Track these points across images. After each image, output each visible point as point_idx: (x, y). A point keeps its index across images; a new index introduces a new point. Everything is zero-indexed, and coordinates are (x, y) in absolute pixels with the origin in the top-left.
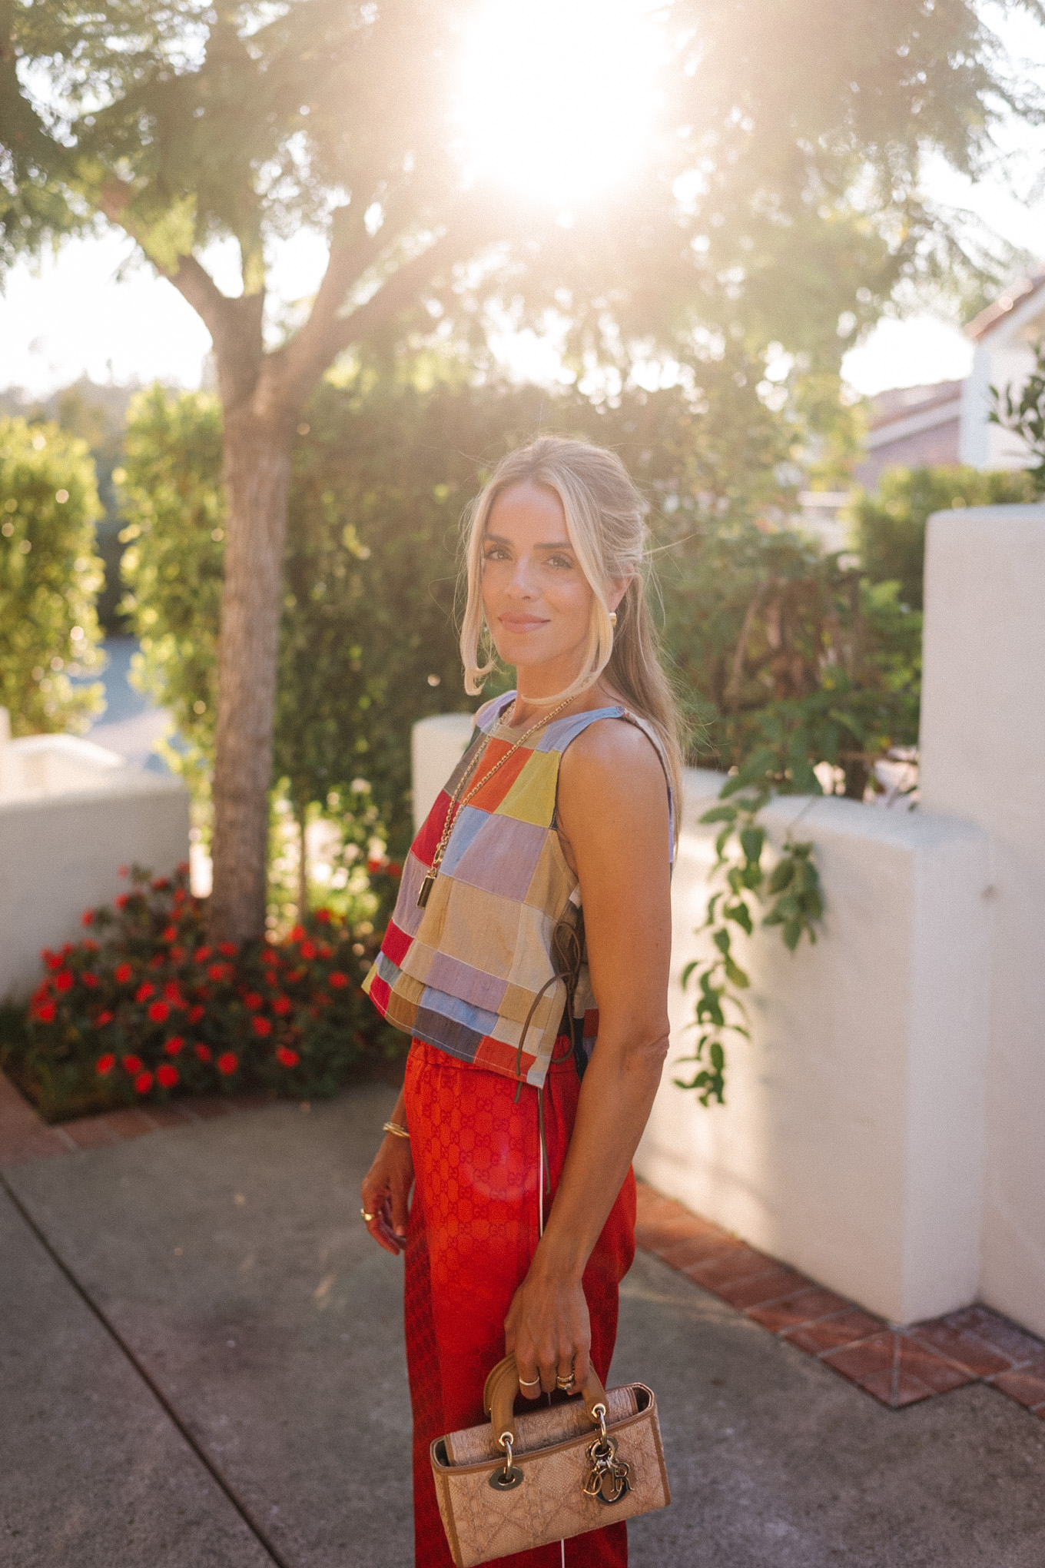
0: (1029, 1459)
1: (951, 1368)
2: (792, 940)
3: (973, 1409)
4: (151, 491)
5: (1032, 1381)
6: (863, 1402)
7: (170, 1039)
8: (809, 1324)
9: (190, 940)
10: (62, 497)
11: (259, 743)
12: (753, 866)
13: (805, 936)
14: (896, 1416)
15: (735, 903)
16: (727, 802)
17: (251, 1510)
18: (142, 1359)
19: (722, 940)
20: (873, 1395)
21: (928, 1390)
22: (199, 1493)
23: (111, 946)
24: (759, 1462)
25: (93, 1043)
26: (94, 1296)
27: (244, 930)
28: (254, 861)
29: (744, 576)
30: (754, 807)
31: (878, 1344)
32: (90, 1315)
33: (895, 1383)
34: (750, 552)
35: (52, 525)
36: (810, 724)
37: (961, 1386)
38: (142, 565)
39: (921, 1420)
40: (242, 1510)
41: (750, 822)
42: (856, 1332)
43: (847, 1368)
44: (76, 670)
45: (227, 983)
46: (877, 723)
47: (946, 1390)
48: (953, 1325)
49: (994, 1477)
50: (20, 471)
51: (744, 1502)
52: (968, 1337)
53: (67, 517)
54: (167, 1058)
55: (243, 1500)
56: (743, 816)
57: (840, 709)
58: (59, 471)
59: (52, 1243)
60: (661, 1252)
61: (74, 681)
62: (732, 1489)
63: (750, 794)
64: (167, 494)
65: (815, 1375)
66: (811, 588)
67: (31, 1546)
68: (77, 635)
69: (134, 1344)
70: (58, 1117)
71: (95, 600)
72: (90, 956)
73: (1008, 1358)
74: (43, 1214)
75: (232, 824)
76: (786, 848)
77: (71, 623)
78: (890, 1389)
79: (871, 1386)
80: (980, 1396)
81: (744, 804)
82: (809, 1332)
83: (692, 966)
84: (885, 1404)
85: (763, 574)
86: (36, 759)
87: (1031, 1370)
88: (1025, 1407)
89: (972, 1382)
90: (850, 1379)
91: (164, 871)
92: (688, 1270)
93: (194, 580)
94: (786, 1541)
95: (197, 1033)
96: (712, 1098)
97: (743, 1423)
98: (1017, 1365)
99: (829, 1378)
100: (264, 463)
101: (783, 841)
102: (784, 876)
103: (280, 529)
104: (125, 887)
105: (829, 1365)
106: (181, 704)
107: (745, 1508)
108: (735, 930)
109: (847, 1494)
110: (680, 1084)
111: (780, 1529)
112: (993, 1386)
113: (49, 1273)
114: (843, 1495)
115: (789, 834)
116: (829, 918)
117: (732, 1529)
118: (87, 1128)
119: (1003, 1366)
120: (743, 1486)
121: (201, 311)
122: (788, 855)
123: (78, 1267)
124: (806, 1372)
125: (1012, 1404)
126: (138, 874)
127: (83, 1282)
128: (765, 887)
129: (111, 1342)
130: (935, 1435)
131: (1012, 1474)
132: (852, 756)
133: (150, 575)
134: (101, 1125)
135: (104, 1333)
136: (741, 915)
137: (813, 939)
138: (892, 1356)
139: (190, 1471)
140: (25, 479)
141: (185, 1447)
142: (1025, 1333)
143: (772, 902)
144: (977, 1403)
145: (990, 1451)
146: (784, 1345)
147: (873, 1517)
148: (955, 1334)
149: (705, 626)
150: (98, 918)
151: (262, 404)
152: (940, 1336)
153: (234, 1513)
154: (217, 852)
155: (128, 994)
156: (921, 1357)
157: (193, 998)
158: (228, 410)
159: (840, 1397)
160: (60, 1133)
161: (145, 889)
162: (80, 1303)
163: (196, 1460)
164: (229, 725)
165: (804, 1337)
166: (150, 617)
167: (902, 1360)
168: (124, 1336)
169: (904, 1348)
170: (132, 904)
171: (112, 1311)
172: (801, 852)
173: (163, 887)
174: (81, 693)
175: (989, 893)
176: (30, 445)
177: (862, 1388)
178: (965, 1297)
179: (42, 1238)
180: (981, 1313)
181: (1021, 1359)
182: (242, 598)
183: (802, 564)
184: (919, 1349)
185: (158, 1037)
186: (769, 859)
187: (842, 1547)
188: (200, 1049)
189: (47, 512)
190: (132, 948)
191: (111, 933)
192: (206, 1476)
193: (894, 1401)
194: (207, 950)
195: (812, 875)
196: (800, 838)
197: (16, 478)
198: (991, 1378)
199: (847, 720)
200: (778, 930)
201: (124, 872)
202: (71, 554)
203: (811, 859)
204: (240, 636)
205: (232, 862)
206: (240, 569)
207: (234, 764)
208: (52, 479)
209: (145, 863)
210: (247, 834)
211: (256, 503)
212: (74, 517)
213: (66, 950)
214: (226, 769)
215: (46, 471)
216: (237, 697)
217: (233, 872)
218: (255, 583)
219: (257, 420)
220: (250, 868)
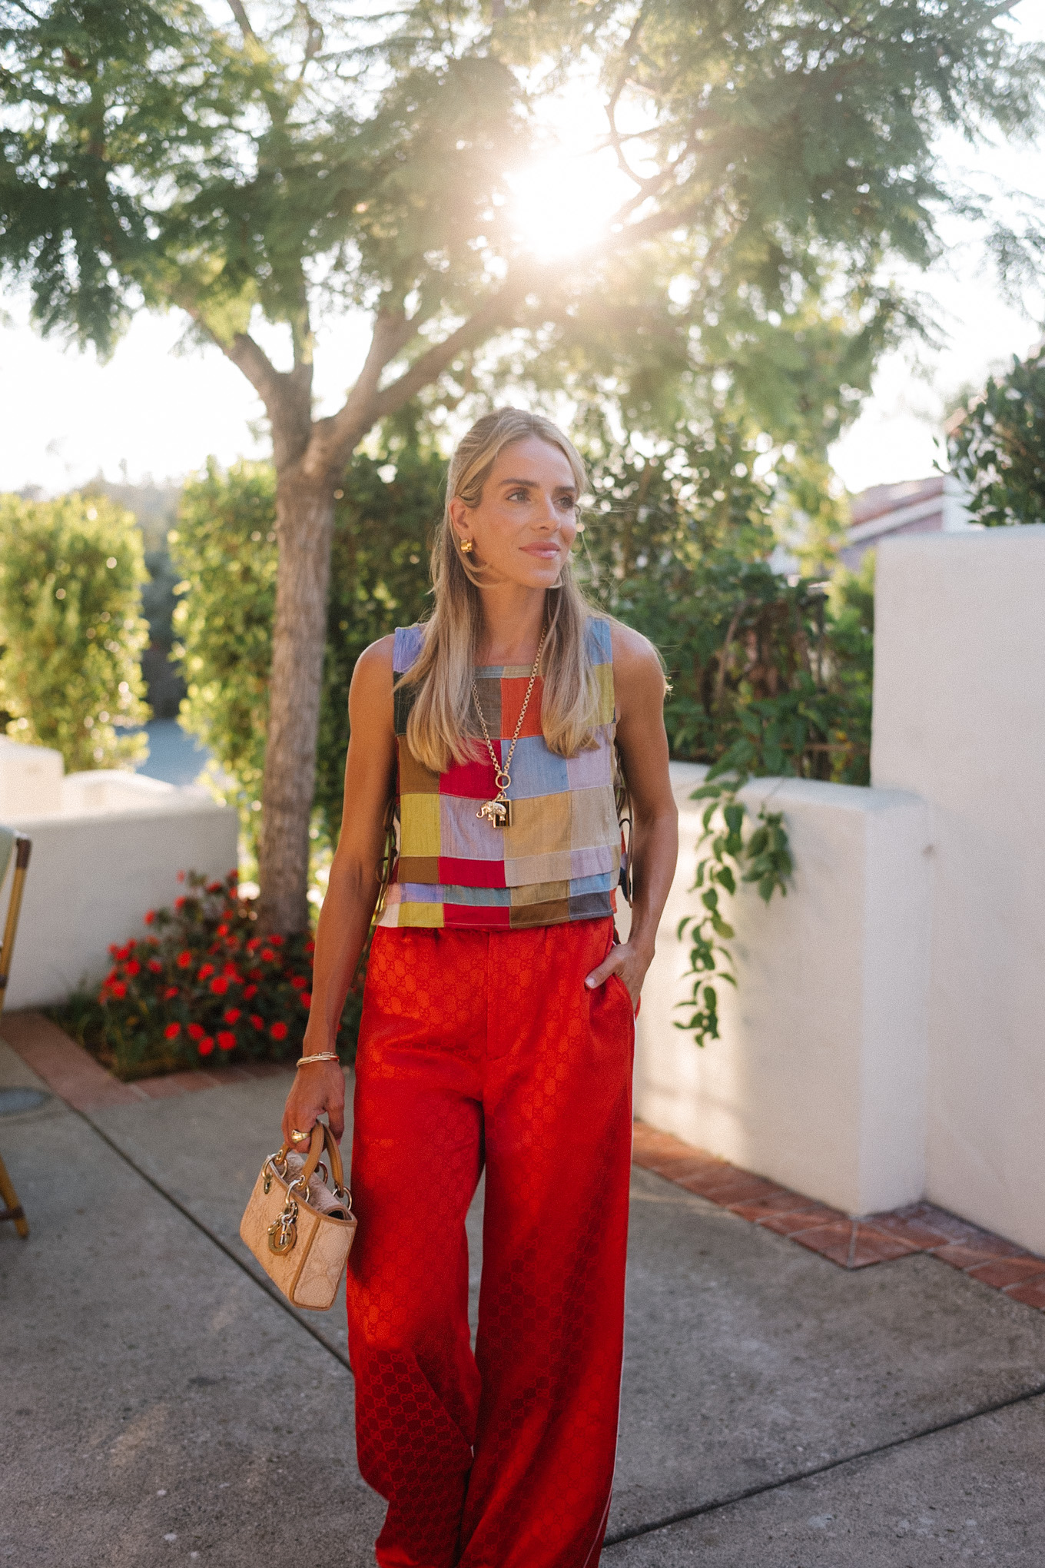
0: (960, 1302)
1: (900, 1244)
2: (766, 894)
3: (916, 1270)
4: (201, 552)
5: (966, 1251)
6: (824, 1266)
7: (228, 1010)
8: (781, 1215)
10: (112, 563)
11: (305, 759)
12: (735, 836)
13: (777, 891)
14: (850, 1275)
15: (719, 868)
16: (710, 784)
17: (322, 1333)
18: (222, 1238)
19: (710, 899)
20: (833, 1261)
21: (877, 1258)
22: (276, 1322)
23: (169, 940)
24: (738, 1303)
25: (160, 1015)
26: (176, 1197)
27: (289, 926)
28: (299, 864)
29: (724, 598)
30: (735, 787)
31: (838, 1228)
32: (175, 1210)
33: (852, 1253)
34: (732, 580)
35: (103, 587)
36: (783, 720)
37: (906, 1255)
38: (192, 616)
39: (872, 1277)
40: (314, 1334)
41: (731, 799)
42: (823, 1220)
43: (812, 1243)
44: (121, 721)
45: (277, 966)
46: (839, 720)
47: (894, 1258)
48: (902, 1216)
49: (930, 1313)
50: (76, 538)
51: (725, 1328)
52: (915, 1224)
53: (117, 581)
54: (225, 1028)
55: (313, 1326)
56: (726, 794)
57: (808, 707)
58: (111, 538)
59: (137, 1163)
60: (657, 1169)
61: (120, 731)
62: (715, 1321)
63: (731, 777)
64: (214, 554)
65: (784, 1248)
66: (783, 608)
67: (144, 1355)
68: (123, 688)
69: (214, 1229)
70: (129, 1077)
71: (139, 657)
72: (152, 949)
73: (946, 1237)
74: (127, 1144)
75: (280, 830)
76: (761, 816)
77: (118, 680)
78: (847, 1256)
79: (830, 1254)
80: (921, 1262)
81: (726, 786)
82: (781, 1220)
83: (684, 922)
84: (843, 1267)
85: (741, 594)
86: (97, 788)
87: (968, 1245)
88: (959, 1269)
89: (915, 1253)
90: (813, 1250)
91: (217, 878)
92: (680, 1180)
93: (239, 629)
94: (757, 1352)
95: (253, 1009)
96: (707, 1036)
97: (725, 1279)
98: (954, 1242)
99: (797, 1249)
100: (312, 514)
101: (758, 810)
102: (760, 842)
103: (325, 572)
104: (184, 891)
105: (796, 1241)
106: (225, 740)
107: (727, 1332)
108: (721, 891)
109: (809, 1324)
110: (679, 1025)
111: (754, 1345)
112: (934, 1256)
113: (137, 1182)
114: (806, 1324)
115: (764, 806)
116: (797, 875)
117: (714, 1345)
118: (155, 1084)
119: (942, 1242)
120: (724, 1319)
121: (257, 385)
122: (762, 823)
123: (161, 1179)
124: (778, 1246)
125: (948, 1267)
126: (195, 880)
127: (166, 1188)
128: (744, 853)
129: (194, 1228)
130: (883, 1287)
131: (946, 1311)
132: (818, 747)
133: (199, 624)
134: (169, 1082)
135: (187, 1222)
136: (726, 878)
137: (784, 892)
138: (849, 1236)
139: (270, 1309)
140: (80, 546)
141: (263, 1293)
142: (962, 1221)
143: (749, 864)
144: (919, 1266)
145: (928, 1297)
146: (759, 1229)
147: (830, 1338)
148: (904, 1222)
149: (695, 642)
150: (159, 918)
151: (311, 463)
152: (891, 1223)
153: (308, 1336)
155: (191, 975)
156: (875, 1235)
157: (249, 979)
159: (806, 1262)
160: (134, 1088)
161: (199, 893)
162: (165, 1202)
163: (273, 1302)
164: (278, 741)
165: (776, 1224)
166: (197, 664)
167: (858, 1240)
168: (206, 1224)
169: (860, 1228)
170: (189, 906)
171: (193, 1207)
172: (774, 821)
173: (217, 890)
174: (126, 741)
175: (929, 850)
176: (84, 517)
177: (824, 1256)
178: (914, 1196)
179: (128, 1160)
180: (926, 1208)
181: (958, 1238)
182: (291, 632)
183: (776, 589)
184: (872, 1231)
185: (218, 1010)
186: (749, 828)
187: (804, 1355)
188: (255, 1019)
189: (101, 575)
190: (191, 942)
191: (168, 931)
192: (282, 1312)
193: (850, 1264)
194: (258, 940)
195: (783, 838)
196: (772, 810)
197: (72, 545)
198: (931, 1250)
199: (813, 715)
200: (754, 886)
201: (181, 877)
202: (118, 614)
203: (783, 826)
204: (289, 665)
205: (279, 865)
206: (290, 606)
207: (282, 778)
208: (104, 546)
209: (200, 870)
210: (293, 840)
211: (304, 548)
212: (124, 580)
213: (132, 945)
214: (275, 782)
215: (98, 539)
216: (286, 718)
217: (280, 873)
218: (302, 619)
219: (307, 477)
220: (295, 870)
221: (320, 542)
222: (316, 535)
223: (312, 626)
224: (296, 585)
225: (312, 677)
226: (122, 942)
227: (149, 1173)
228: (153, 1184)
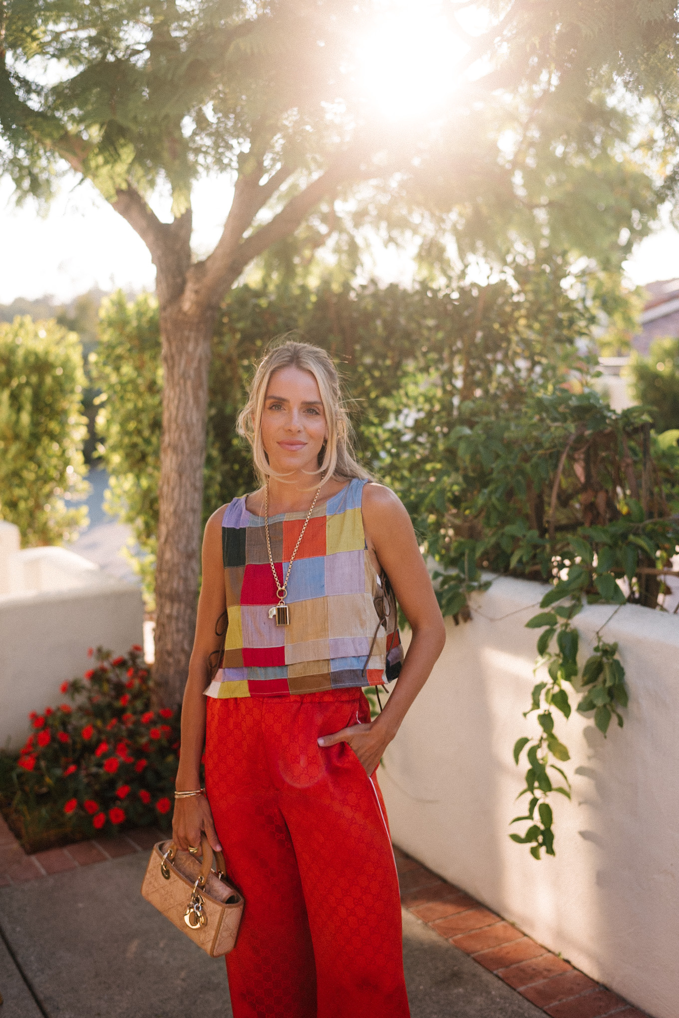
2: (602, 724)
4: (117, 369)
7: (120, 785)
9: (139, 704)
10: (59, 372)
12: (570, 661)
13: (614, 720)
15: (556, 689)
16: (546, 610)
19: (546, 721)
23: (80, 708)
25: (63, 789)
28: (186, 647)
29: (556, 429)
30: (570, 613)
34: (561, 409)
35: (52, 393)
36: (613, 546)
38: (109, 422)
41: (567, 625)
44: (68, 496)
45: (164, 741)
50: (28, 353)
53: (62, 387)
54: (117, 800)
56: (561, 620)
57: (636, 534)
58: (57, 353)
60: (500, 972)
61: (68, 504)
63: (566, 603)
64: (127, 369)
66: (612, 436)
68: (70, 470)
70: (36, 848)
71: (81, 446)
72: (65, 717)
75: (169, 617)
76: (596, 648)
77: (67, 463)
81: (560, 611)
83: (523, 742)
85: (572, 427)
91: (121, 652)
92: (522, 989)
93: (146, 433)
95: (140, 781)
96: (543, 850)
100: (191, 347)
102: (594, 671)
103: (203, 396)
104: (93, 664)
106: (140, 522)
108: (557, 714)
110: (516, 838)
115: (599, 638)
116: (630, 704)
118: (55, 856)
121: (143, 234)
122: (599, 654)
126: (102, 654)
127: (41, 994)
128: (579, 679)
132: (647, 571)
133: (115, 429)
134: (67, 854)
136: (561, 700)
137: (621, 724)
140: (32, 359)
143: (584, 691)
149: (528, 467)
150: (72, 688)
151: (188, 303)
154: (158, 639)
155: (89, 749)
157: (140, 752)
158: (163, 308)
160: (35, 860)
161: (106, 664)
164: (166, 541)
166: (116, 459)
170: (97, 676)
172: (608, 651)
173: (121, 664)
174: (72, 512)
176: (36, 335)
179: (13, 955)
182: (175, 449)
183: (604, 418)
185: (112, 783)
186: (584, 656)
188: (142, 792)
189: (49, 380)
190: (96, 712)
191: (81, 699)
194: (151, 714)
195: (618, 671)
196: (609, 640)
197: (26, 359)
199: (642, 542)
200: (590, 715)
201: (91, 652)
202: (65, 413)
203: (617, 657)
204: (174, 476)
205: (169, 647)
206: (174, 426)
207: (170, 572)
208: (52, 358)
209: (105, 648)
210: (181, 625)
211: (184, 376)
212: (67, 387)
213: (49, 711)
214: (165, 575)
215: (47, 353)
216: (172, 522)
217: (170, 654)
218: (184, 436)
219: (185, 314)
220: (183, 650)
221: (198, 370)
222: (195, 364)
223: (192, 443)
224: (178, 408)
225: (193, 485)
226: (41, 711)
227: (30, 975)
228: (30, 987)
